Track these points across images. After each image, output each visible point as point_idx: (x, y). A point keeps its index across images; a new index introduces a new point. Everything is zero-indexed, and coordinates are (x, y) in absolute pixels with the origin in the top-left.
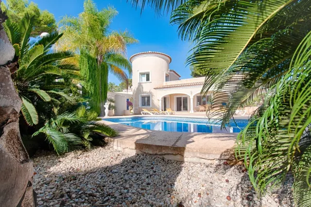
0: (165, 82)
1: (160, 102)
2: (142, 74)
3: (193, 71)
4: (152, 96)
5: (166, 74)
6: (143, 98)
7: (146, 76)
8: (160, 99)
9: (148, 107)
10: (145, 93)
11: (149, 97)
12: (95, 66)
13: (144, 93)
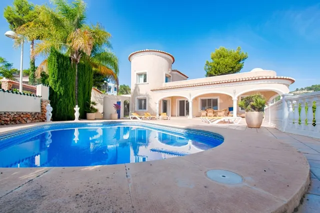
0: (164, 83)
1: (158, 105)
2: (140, 75)
3: (208, 71)
4: (149, 99)
5: (166, 74)
6: (140, 101)
7: (143, 76)
8: (158, 102)
9: (144, 111)
10: (142, 95)
11: (145, 100)
12: (67, 64)
13: (140, 95)
